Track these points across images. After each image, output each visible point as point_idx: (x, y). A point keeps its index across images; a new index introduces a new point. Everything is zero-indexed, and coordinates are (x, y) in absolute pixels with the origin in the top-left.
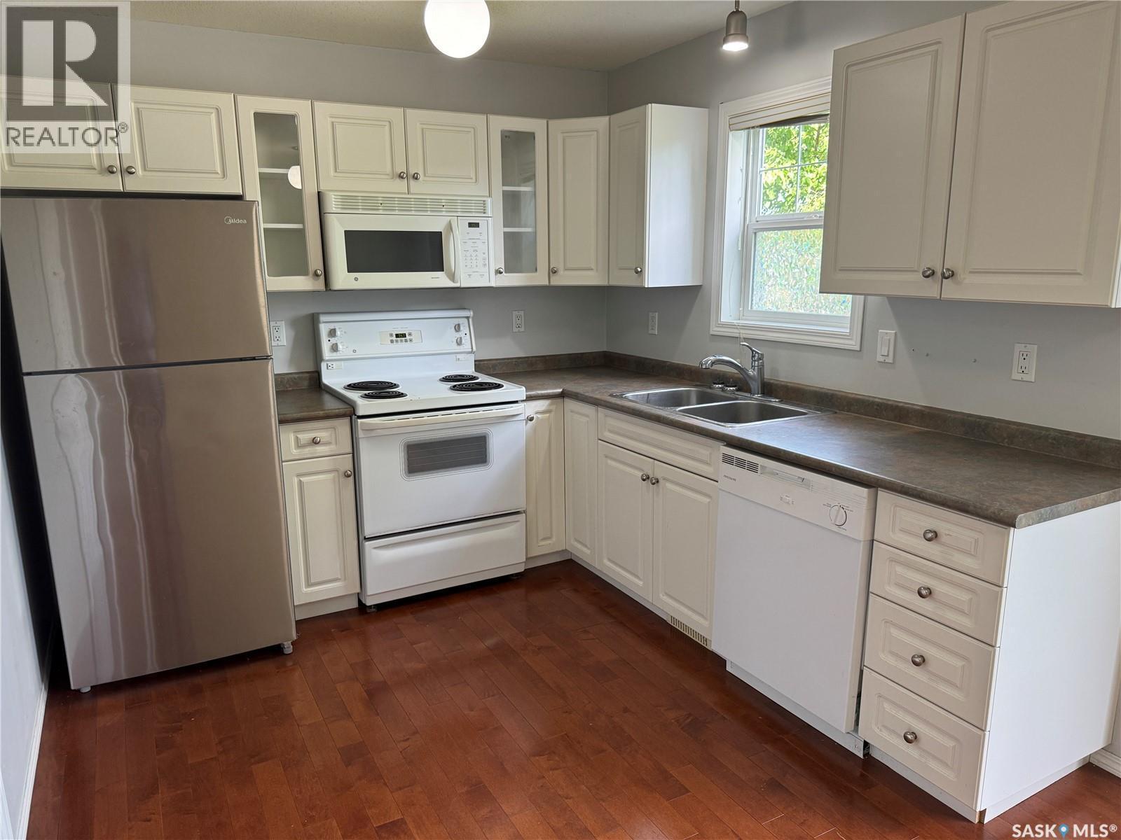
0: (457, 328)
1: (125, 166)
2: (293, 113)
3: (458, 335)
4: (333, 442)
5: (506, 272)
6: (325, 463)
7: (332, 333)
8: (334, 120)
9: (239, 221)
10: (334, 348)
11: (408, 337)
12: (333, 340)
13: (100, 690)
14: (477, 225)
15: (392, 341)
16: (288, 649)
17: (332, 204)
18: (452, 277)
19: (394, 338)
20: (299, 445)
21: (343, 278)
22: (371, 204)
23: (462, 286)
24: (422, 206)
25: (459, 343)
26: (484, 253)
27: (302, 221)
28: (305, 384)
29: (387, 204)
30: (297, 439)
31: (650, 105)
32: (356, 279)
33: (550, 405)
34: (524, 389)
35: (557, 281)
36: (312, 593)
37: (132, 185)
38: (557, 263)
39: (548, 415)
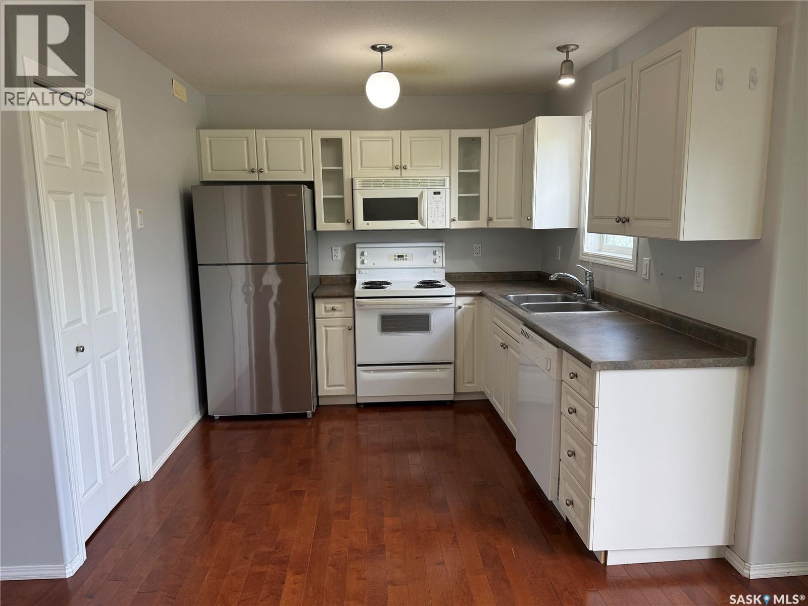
0: (434, 253)
1: (259, 168)
2: (340, 137)
3: (435, 257)
4: (344, 310)
5: (459, 220)
6: (338, 321)
7: (362, 254)
8: (361, 139)
9: (293, 195)
10: (363, 262)
11: (405, 257)
12: (363, 258)
13: (223, 419)
14: (439, 193)
15: (395, 259)
16: (310, 416)
17: (357, 185)
18: (422, 223)
19: (397, 258)
20: (326, 311)
21: (362, 224)
22: (378, 183)
23: (429, 228)
24: (407, 183)
25: (435, 262)
26: (443, 209)
27: (342, 194)
28: (348, 281)
29: (388, 183)
30: (325, 307)
31: (537, 117)
32: (368, 224)
33: (474, 300)
34: (454, 289)
35: (492, 225)
36: (329, 390)
37: (263, 178)
38: (493, 215)
39: (472, 306)
